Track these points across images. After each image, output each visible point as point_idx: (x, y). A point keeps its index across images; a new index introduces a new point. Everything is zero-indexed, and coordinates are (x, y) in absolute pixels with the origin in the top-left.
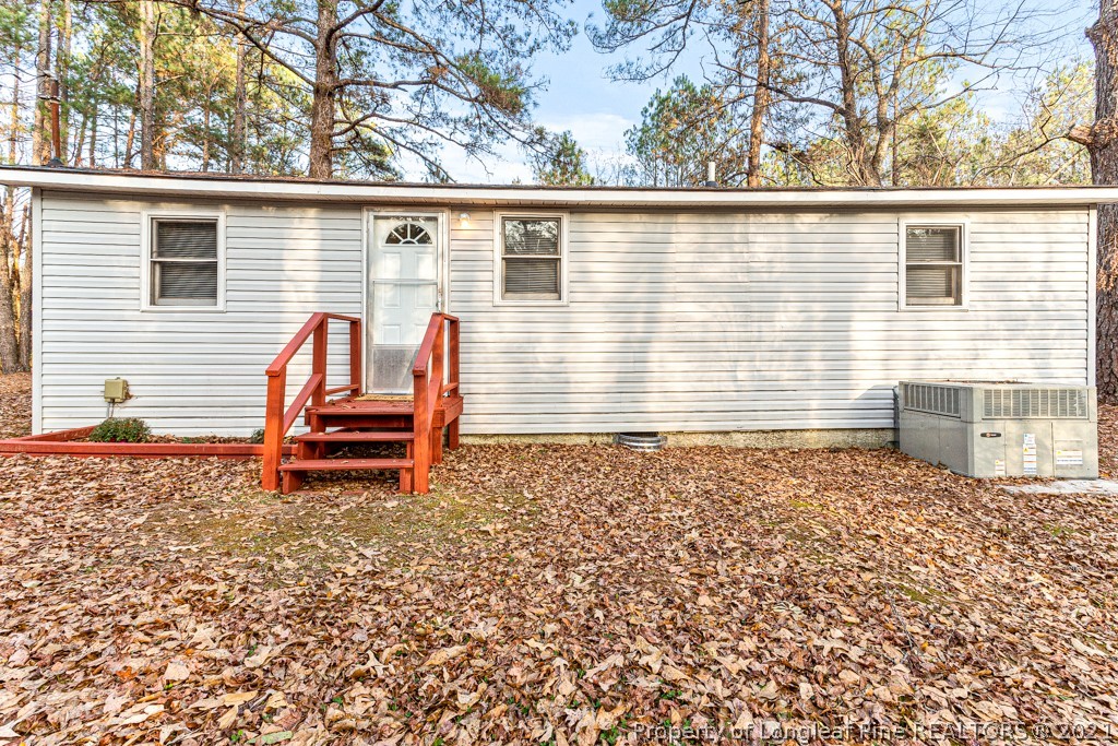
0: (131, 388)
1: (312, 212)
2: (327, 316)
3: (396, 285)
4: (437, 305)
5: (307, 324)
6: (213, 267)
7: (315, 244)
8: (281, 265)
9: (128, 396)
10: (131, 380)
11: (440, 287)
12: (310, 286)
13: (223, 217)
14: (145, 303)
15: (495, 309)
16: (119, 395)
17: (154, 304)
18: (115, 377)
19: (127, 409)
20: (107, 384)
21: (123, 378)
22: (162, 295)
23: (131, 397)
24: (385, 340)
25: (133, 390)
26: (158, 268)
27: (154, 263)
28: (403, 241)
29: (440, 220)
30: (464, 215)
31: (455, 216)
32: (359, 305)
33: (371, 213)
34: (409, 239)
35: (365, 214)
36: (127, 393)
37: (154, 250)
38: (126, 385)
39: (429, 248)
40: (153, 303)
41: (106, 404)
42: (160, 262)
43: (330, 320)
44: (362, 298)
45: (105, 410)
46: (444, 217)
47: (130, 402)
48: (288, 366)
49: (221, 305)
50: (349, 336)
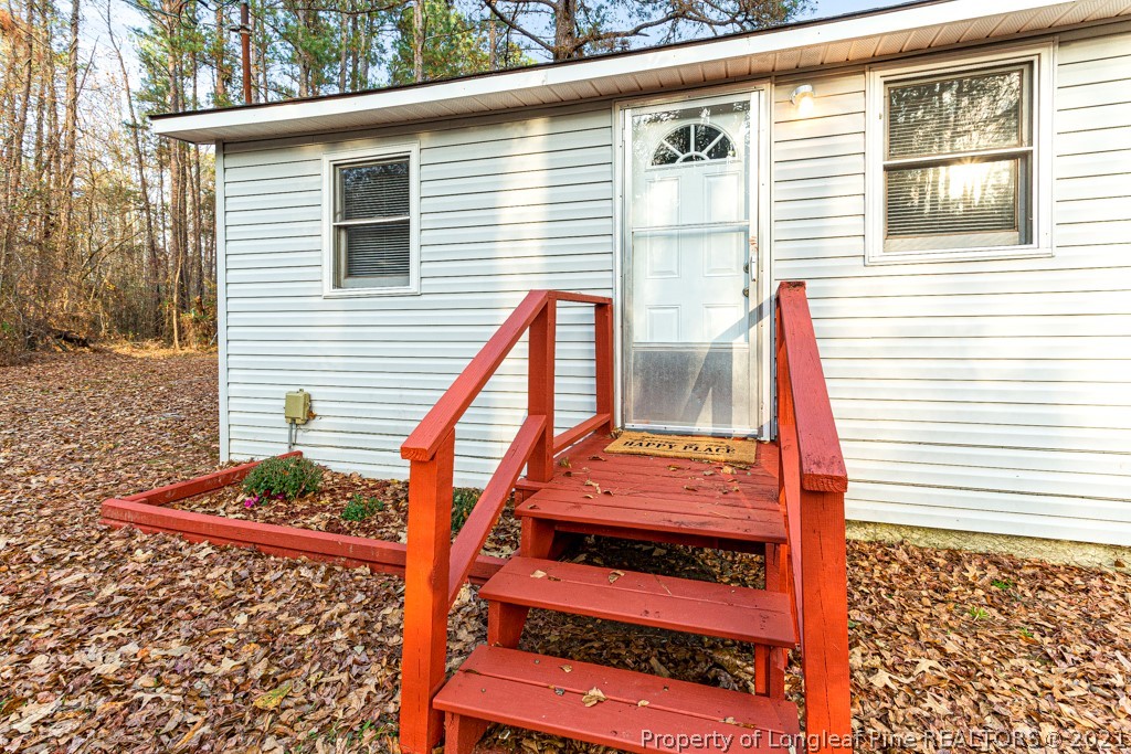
0: (315, 404)
1: (539, 126)
2: (554, 296)
3: (670, 237)
4: (747, 269)
5: (518, 311)
6: (404, 227)
7: (540, 178)
8: (493, 217)
9: (311, 416)
10: (315, 393)
11: (753, 233)
12: (533, 247)
13: (416, 151)
14: (327, 286)
15: (869, 271)
16: (300, 414)
17: (339, 287)
18: (297, 389)
19: (310, 433)
20: (289, 398)
21: (307, 390)
22: (350, 274)
23: (314, 416)
24: (652, 335)
25: (318, 408)
26: (343, 235)
27: (338, 228)
28: (682, 156)
29: (753, 105)
30: (806, 88)
31: (782, 93)
32: (609, 275)
33: (628, 112)
34: (692, 152)
35: (618, 115)
36: (310, 412)
37: (338, 210)
38: (309, 399)
39: (729, 164)
40: (337, 285)
41: (288, 425)
42: (346, 227)
43: (559, 303)
44: (613, 262)
45: (287, 432)
46: (760, 98)
47: (314, 424)
48: (457, 427)
49: (413, 287)
50: (593, 329)
